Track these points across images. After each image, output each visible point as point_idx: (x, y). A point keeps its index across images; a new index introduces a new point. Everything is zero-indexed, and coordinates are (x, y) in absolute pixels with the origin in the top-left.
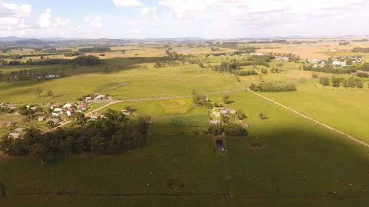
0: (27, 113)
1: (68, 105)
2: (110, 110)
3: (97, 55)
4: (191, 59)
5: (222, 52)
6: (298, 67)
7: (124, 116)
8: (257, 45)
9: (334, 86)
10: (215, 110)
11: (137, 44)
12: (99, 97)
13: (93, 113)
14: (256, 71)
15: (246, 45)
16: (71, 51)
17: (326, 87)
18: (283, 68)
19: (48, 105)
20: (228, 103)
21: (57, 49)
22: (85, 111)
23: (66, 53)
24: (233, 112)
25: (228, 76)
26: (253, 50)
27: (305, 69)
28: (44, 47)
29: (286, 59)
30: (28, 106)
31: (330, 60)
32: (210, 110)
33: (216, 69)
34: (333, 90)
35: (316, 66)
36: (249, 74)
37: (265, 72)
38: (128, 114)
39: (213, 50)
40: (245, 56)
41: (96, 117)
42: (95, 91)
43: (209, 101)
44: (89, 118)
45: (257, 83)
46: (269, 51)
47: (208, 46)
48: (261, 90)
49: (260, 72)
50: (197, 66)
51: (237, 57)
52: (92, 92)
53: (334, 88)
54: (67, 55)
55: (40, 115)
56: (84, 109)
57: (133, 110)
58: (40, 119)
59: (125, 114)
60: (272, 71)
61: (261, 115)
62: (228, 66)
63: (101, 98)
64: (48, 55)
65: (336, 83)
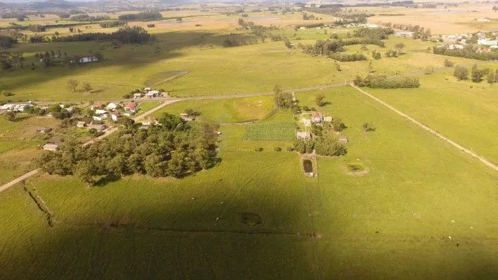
0: (63, 117)
1: (112, 106)
2: (167, 115)
3: (144, 26)
4: (274, 33)
5: (319, 22)
6: (426, 48)
7: (184, 122)
8: (369, 10)
9: (474, 81)
10: (305, 116)
11: (198, 6)
12: (150, 93)
13: (146, 118)
14: (365, 54)
15: (354, 9)
16: (109, 18)
17: (462, 82)
18: (403, 50)
19: (87, 104)
20: (323, 105)
21: (90, 15)
22: (134, 114)
23: (102, 21)
24: (328, 119)
25: (325, 62)
26: (362, 18)
27: (436, 51)
28: (73, 12)
29: (410, 34)
30: (62, 106)
31: (475, 38)
32: (297, 116)
33: (309, 50)
34: (471, 87)
35: (451, 47)
36: (354, 59)
37: (377, 57)
38: (189, 119)
39: (305, 17)
40: (350, 29)
41: (149, 124)
42: (146, 84)
43: (297, 101)
44: (140, 124)
45: (364, 76)
46: (386, 20)
47: (300, 11)
48: (369, 86)
49: (369, 56)
50: (281, 44)
51: (338, 31)
52: (142, 86)
53: (474, 83)
54: (104, 26)
55: (79, 120)
56: (133, 111)
57: (196, 114)
58: (80, 125)
59: (186, 119)
60: (388, 55)
61: (366, 126)
62: (325, 46)
63: (154, 95)
64: (79, 24)
65: (477, 78)
